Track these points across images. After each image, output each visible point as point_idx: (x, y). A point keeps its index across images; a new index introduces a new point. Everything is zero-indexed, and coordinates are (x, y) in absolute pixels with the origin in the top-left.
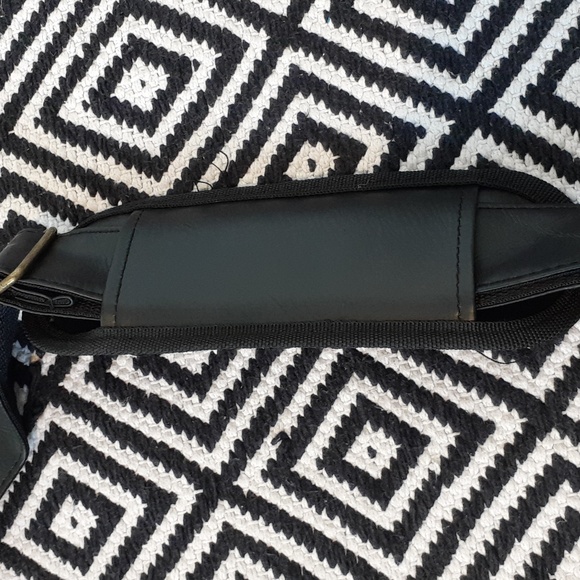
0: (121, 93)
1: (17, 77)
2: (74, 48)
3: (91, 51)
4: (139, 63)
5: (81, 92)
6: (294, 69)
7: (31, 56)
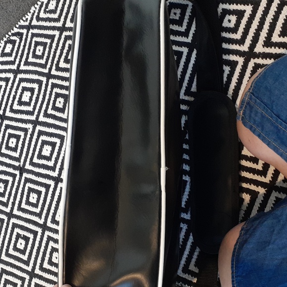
0: (23, 100)
1: (4, 103)
2: (13, 93)
3: (16, 92)
4: (25, 92)
5: (16, 102)
6: (52, 83)
7: (6, 98)
